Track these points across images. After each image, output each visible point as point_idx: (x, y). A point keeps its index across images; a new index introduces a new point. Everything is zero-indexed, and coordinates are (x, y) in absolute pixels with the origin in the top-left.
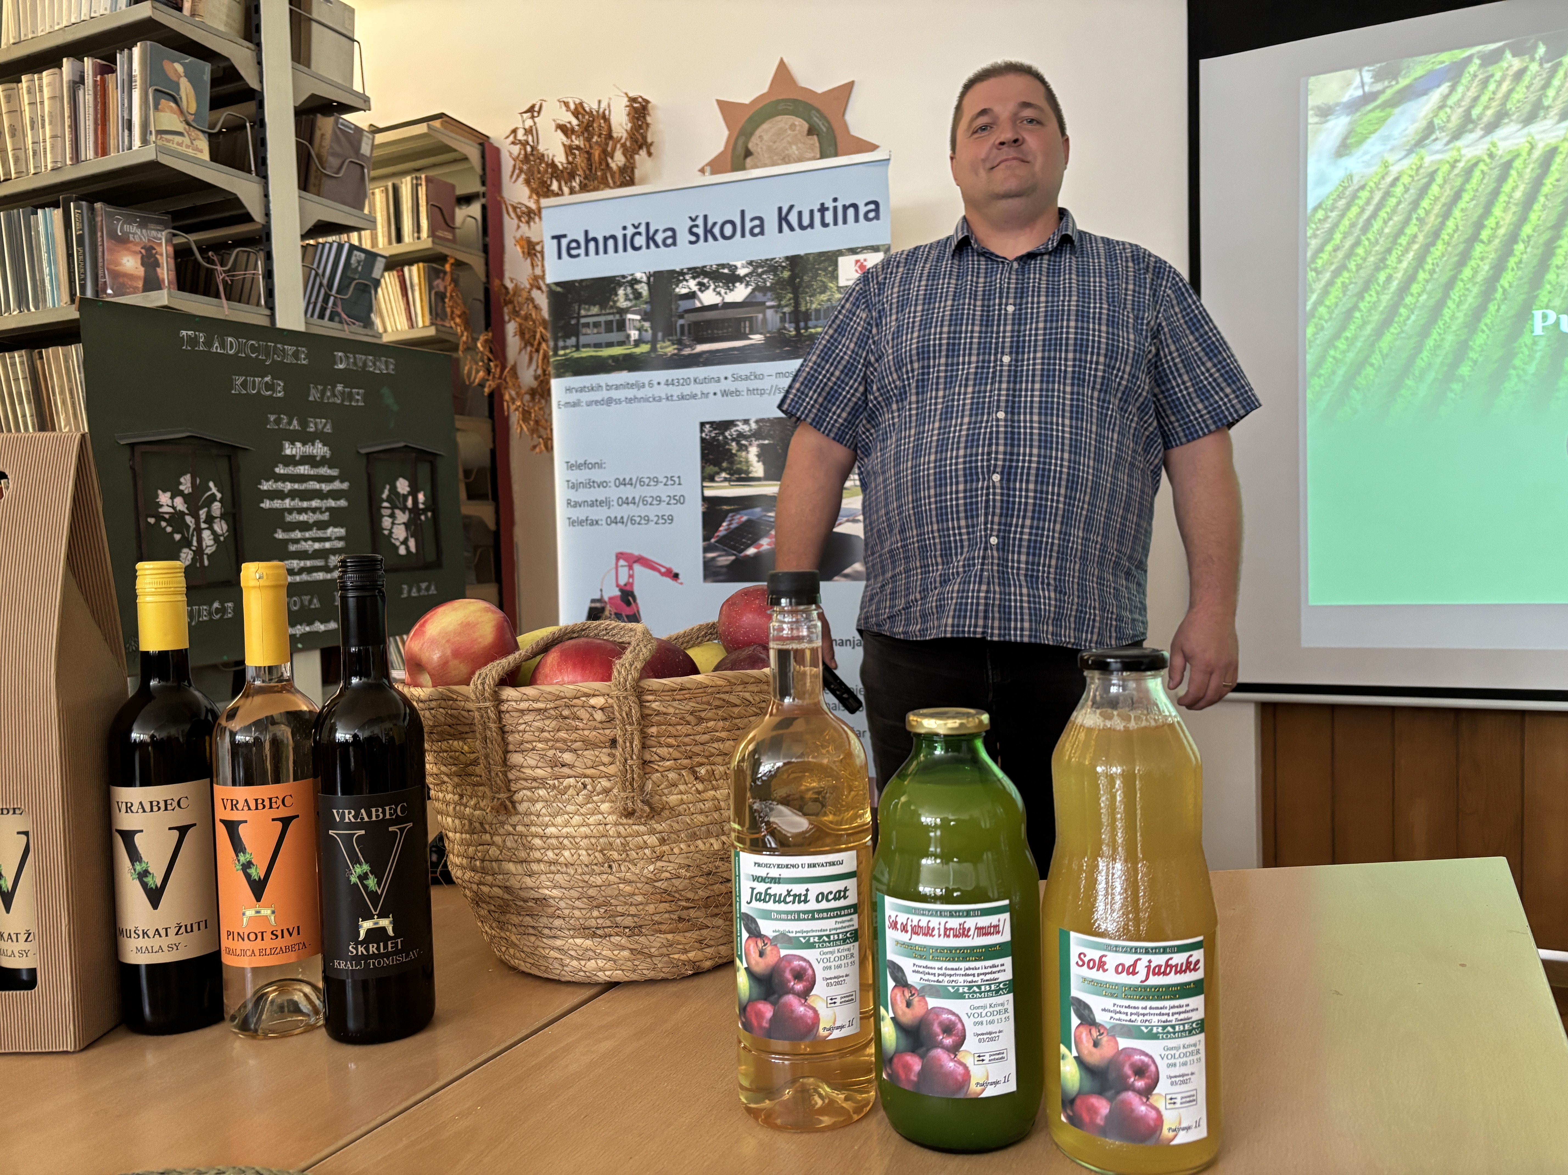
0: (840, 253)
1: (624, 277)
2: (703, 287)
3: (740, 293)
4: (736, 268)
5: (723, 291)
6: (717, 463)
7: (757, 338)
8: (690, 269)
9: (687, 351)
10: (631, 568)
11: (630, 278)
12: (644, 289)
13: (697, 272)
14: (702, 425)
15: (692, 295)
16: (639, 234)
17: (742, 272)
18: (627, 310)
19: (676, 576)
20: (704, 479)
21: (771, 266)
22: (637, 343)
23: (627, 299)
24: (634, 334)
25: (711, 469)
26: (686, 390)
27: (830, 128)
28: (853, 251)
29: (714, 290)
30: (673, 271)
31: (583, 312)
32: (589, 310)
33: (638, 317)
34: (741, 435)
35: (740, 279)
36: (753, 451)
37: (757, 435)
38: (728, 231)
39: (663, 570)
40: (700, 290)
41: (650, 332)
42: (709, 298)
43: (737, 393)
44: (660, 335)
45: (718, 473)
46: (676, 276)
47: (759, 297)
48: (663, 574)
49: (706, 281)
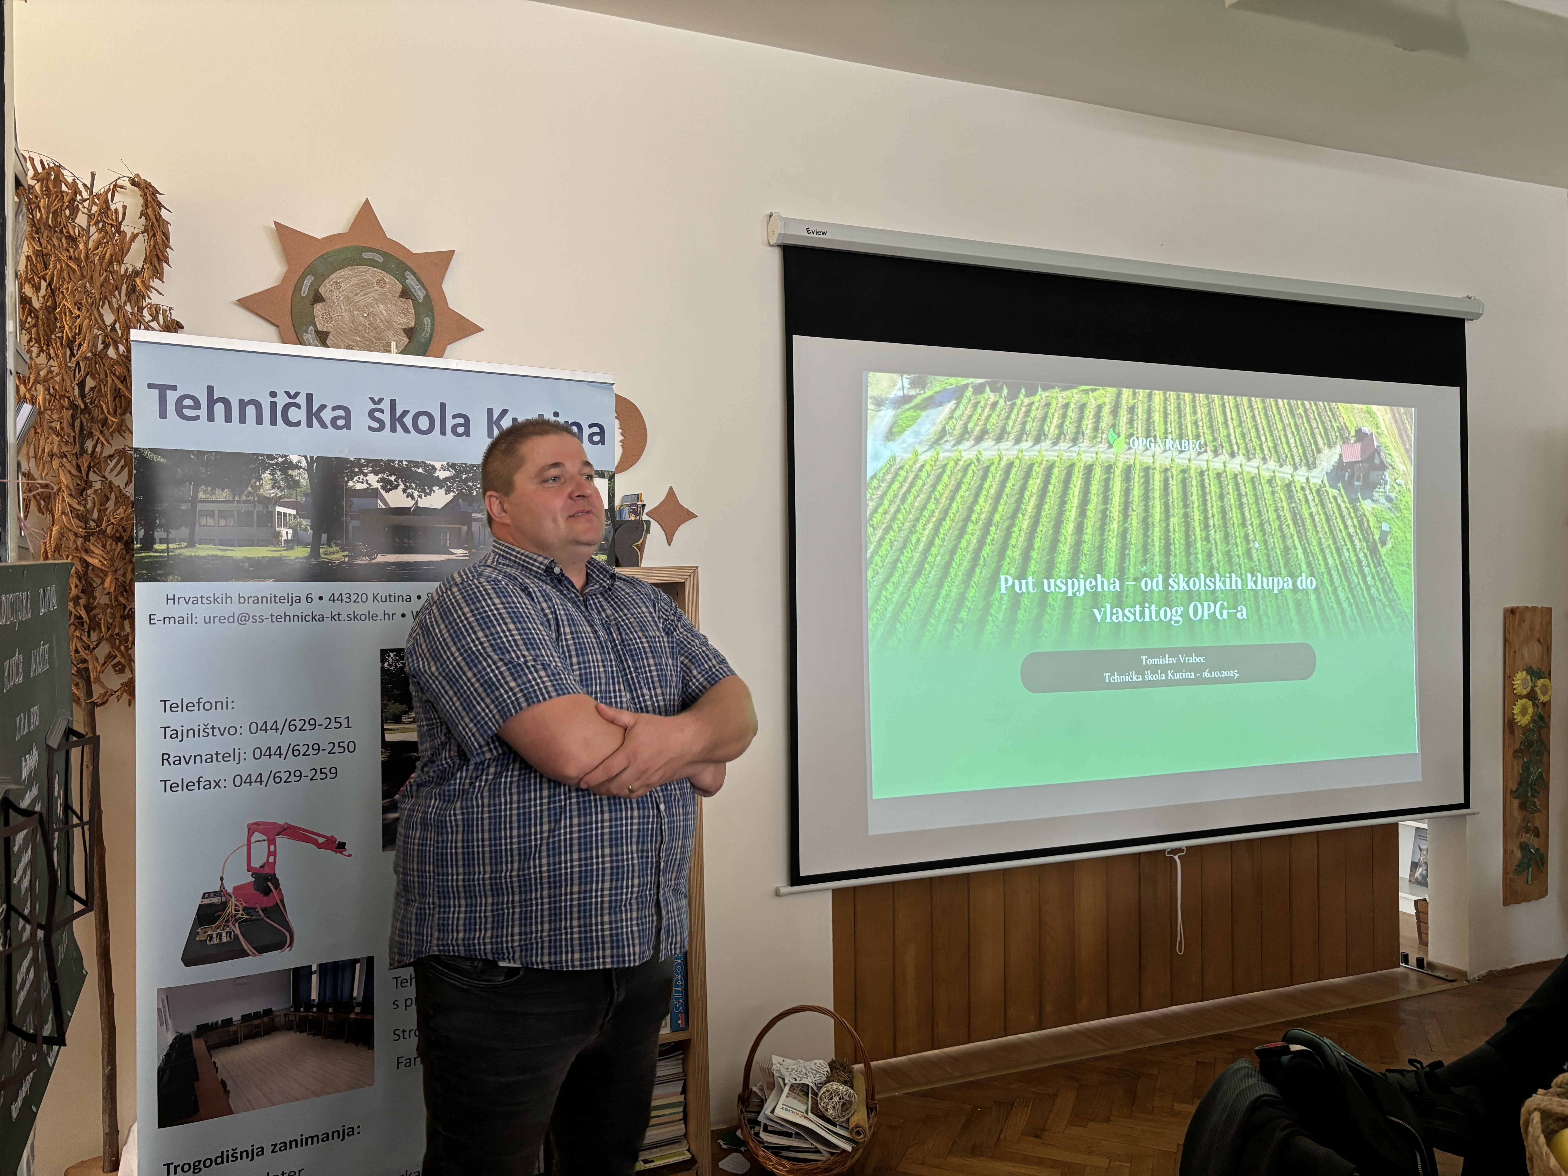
1: (270, 457)
2: (389, 486)
3: (438, 499)
4: (434, 468)
5: (416, 494)
6: (403, 700)
7: (459, 554)
8: (368, 461)
9: (363, 561)
10: (271, 842)
11: (280, 459)
12: (303, 478)
13: (377, 466)
14: (384, 653)
15: (372, 493)
16: (298, 406)
17: (442, 475)
18: (278, 501)
19: (341, 846)
20: (384, 721)
22: (290, 545)
23: (275, 484)
25: (396, 707)
26: (361, 608)
29: (404, 491)
30: (346, 460)
31: (201, 496)
32: (213, 493)
33: (294, 512)
35: (440, 483)
38: (424, 423)
39: (321, 840)
40: (383, 488)
41: (310, 532)
42: (397, 499)
44: (324, 537)
46: (352, 467)
47: (462, 506)
48: (319, 846)
49: (393, 478)
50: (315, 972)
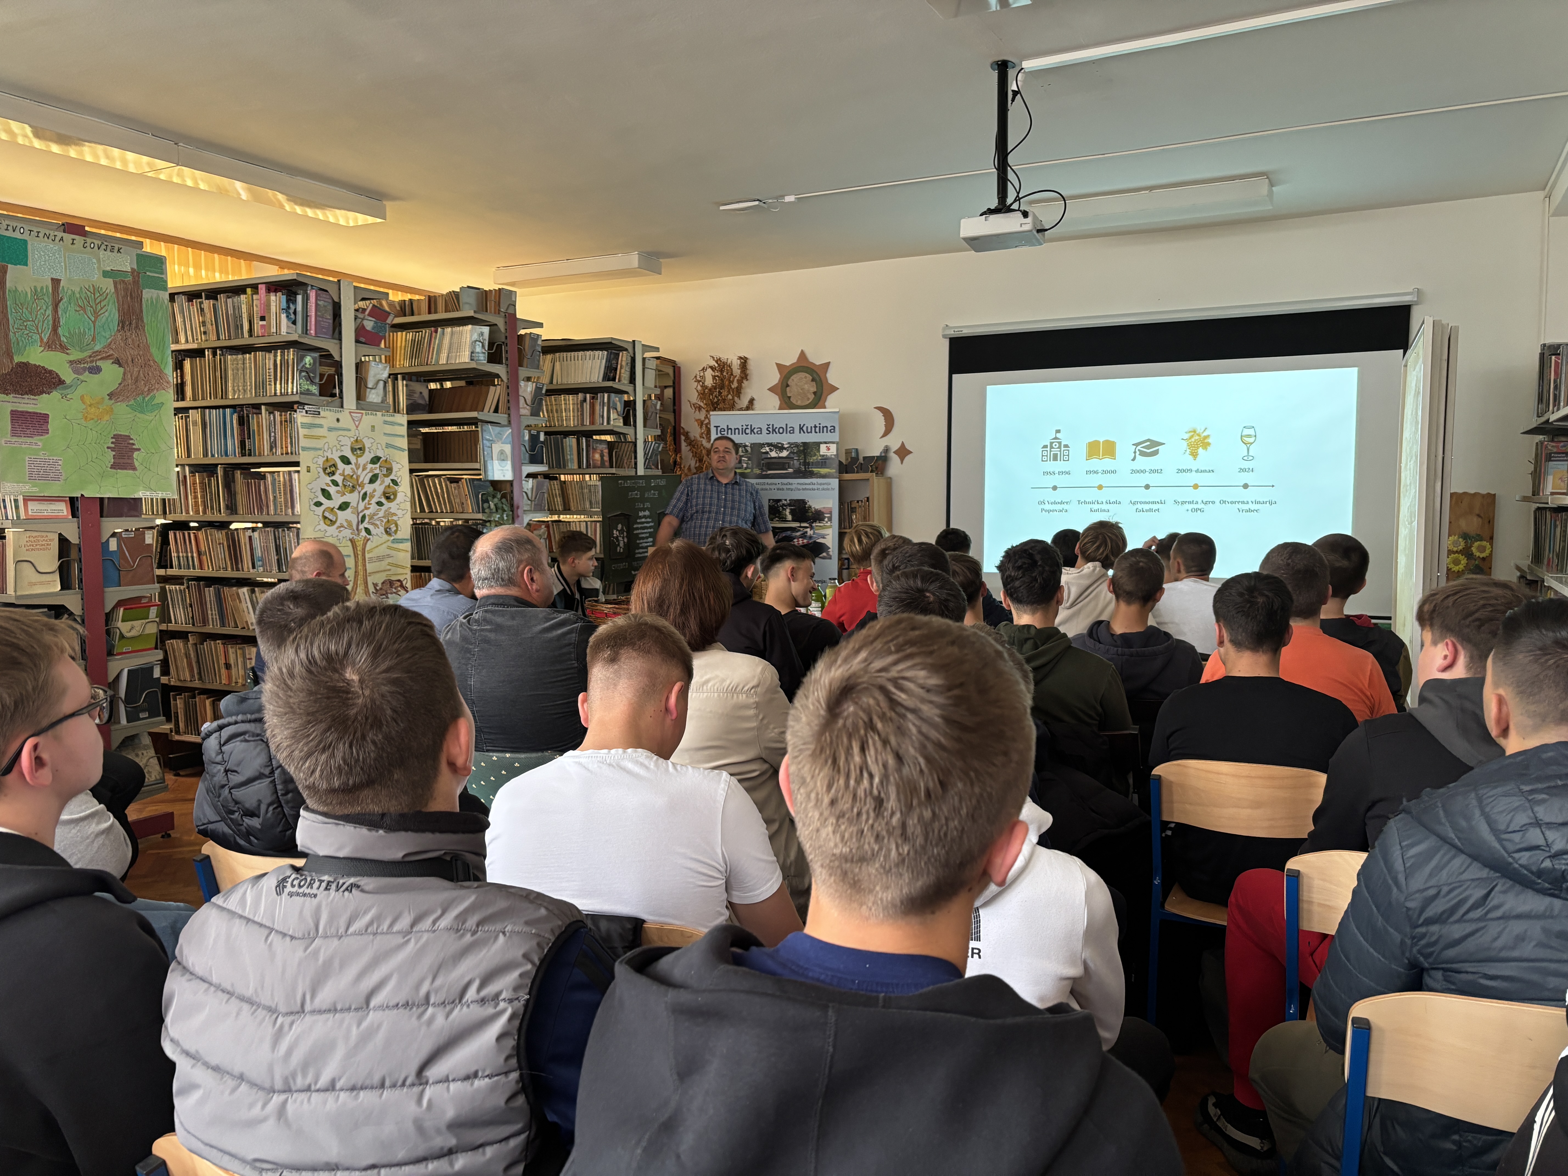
0: (821, 443)
2: (771, 450)
3: (785, 454)
4: (784, 444)
5: (778, 452)
6: (774, 514)
7: (791, 470)
8: (766, 443)
9: (766, 473)
12: (749, 449)
13: (769, 445)
15: (767, 453)
16: (748, 428)
17: (786, 446)
21: (797, 445)
22: (746, 469)
24: (745, 465)
25: (772, 516)
27: (820, 380)
28: (825, 443)
29: (775, 452)
30: (760, 443)
34: (784, 505)
35: (785, 449)
36: (788, 511)
37: (790, 505)
38: (781, 430)
42: (773, 454)
43: (783, 489)
46: (762, 445)
47: (792, 455)
49: (772, 448)
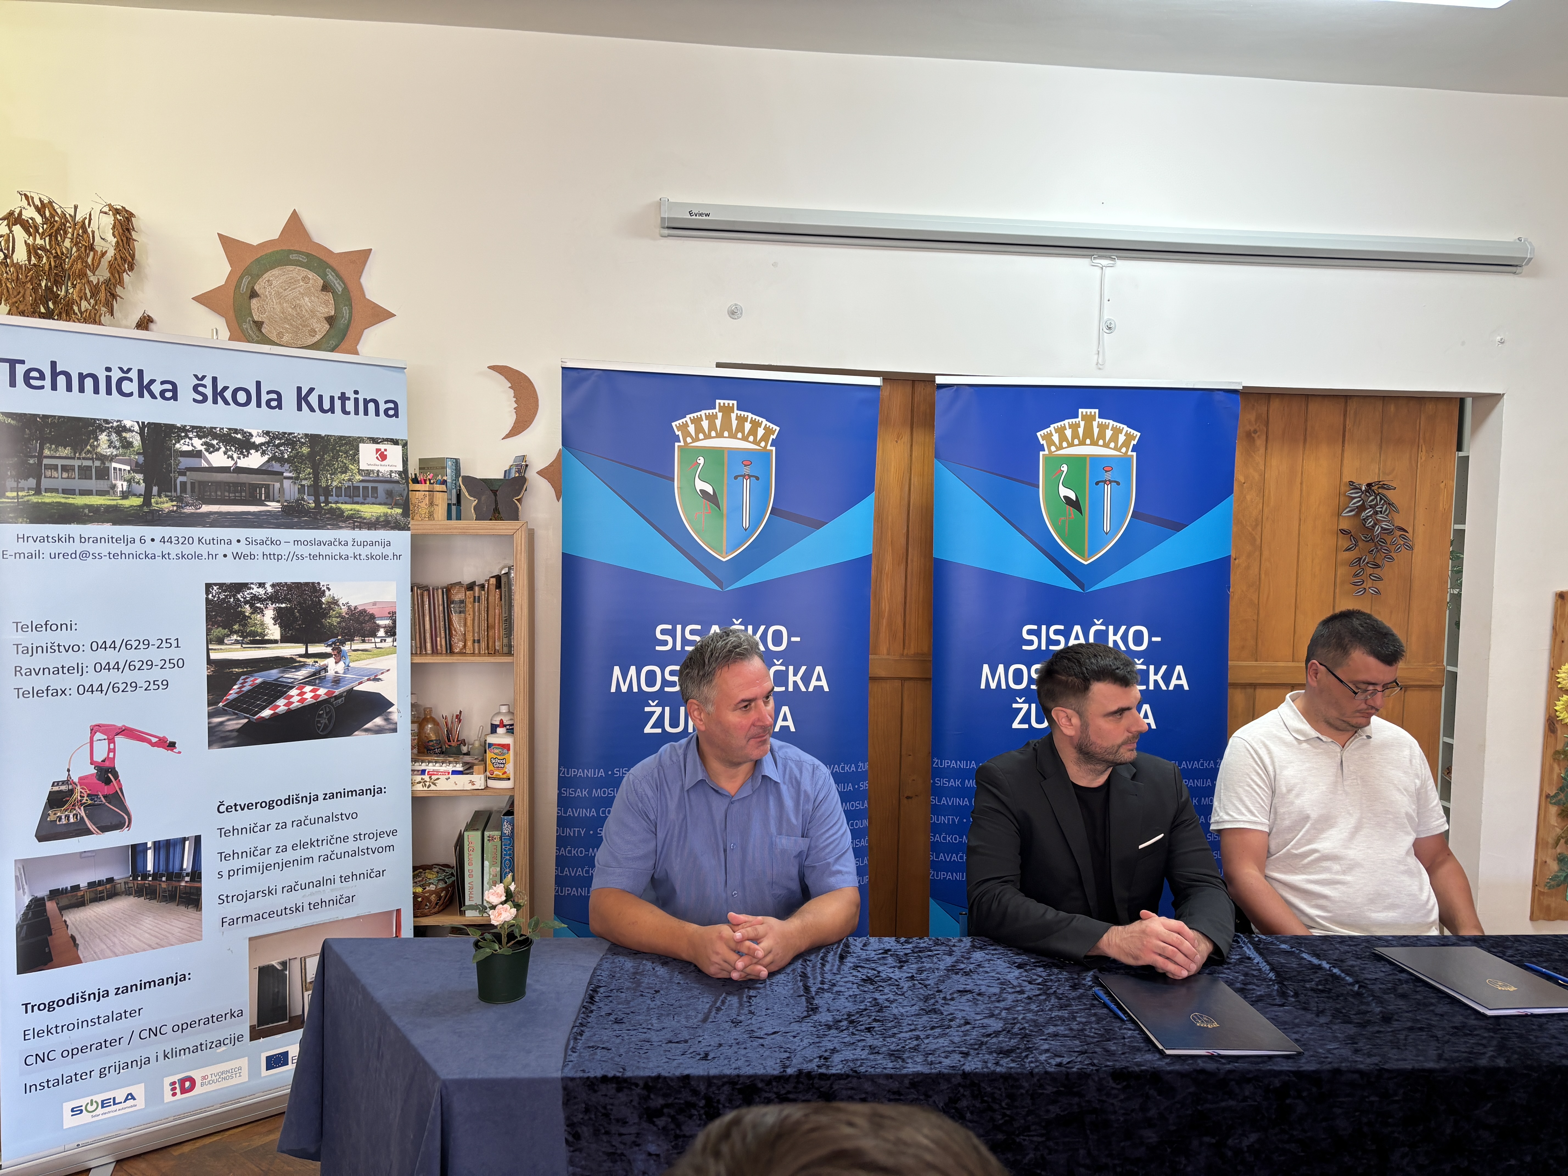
0: (362, 440)
1: (107, 422)
2: (211, 449)
3: (255, 460)
4: (251, 435)
5: (235, 456)
6: (227, 625)
7: (273, 506)
8: (193, 427)
9: (189, 510)
10: (111, 741)
11: (115, 424)
12: (136, 440)
13: (201, 432)
14: (208, 586)
15: (198, 454)
16: (131, 380)
17: (258, 440)
18: (112, 458)
19: (172, 745)
20: (208, 642)
21: (289, 440)
22: (125, 495)
23: (111, 444)
24: (121, 485)
25: (218, 631)
26: (188, 549)
29: (225, 453)
30: (173, 426)
31: (46, 452)
32: (56, 450)
33: (128, 468)
34: (255, 598)
35: (255, 447)
36: (269, 614)
37: (273, 598)
38: (241, 398)
39: (154, 740)
40: (207, 450)
41: (143, 485)
42: (218, 459)
43: (252, 556)
44: (155, 489)
45: (228, 636)
46: (181, 432)
47: (276, 467)
48: (153, 745)
49: (215, 442)
50: (150, 848)
